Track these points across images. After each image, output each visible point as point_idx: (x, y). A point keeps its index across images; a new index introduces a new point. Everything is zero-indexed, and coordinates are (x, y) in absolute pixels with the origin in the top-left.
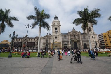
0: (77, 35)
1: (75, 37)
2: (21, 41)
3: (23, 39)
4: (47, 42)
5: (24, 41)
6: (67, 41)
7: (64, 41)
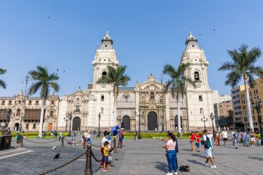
0: (157, 93)
1: (152, 97)
2: (6, 106)
3: (13, 102)
4: (78, 111)
5: (17, 108)
6: (130, 109)
7: (122, 109)
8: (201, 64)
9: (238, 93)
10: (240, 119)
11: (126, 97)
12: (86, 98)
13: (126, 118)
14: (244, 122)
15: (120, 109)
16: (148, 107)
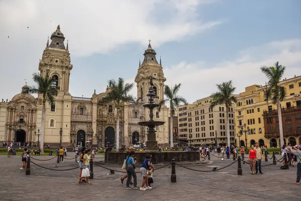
1: (111, 111)
6: (86, 122)
7: (77, 122)
8: (160, 80)
9: (185, 111)
10: (185, 135)
11: (82, 109)
12: (33, 106)
13: (81, 132)
14: (188, 139)
15: (74, 122)
16: (106, 121)
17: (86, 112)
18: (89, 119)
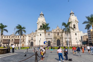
0: (60, 33)
1: (58, 34)
3: (10, 37)
5: (12, 39)
7: (48, 38)
8: (76, 22)
9: (90, 32)
10: (91, 42)
11: (49, 34)
12: (35, 35)
13: (49, 42)
16: (57, 38)
17: (50, 35)
18: (51, 37)
